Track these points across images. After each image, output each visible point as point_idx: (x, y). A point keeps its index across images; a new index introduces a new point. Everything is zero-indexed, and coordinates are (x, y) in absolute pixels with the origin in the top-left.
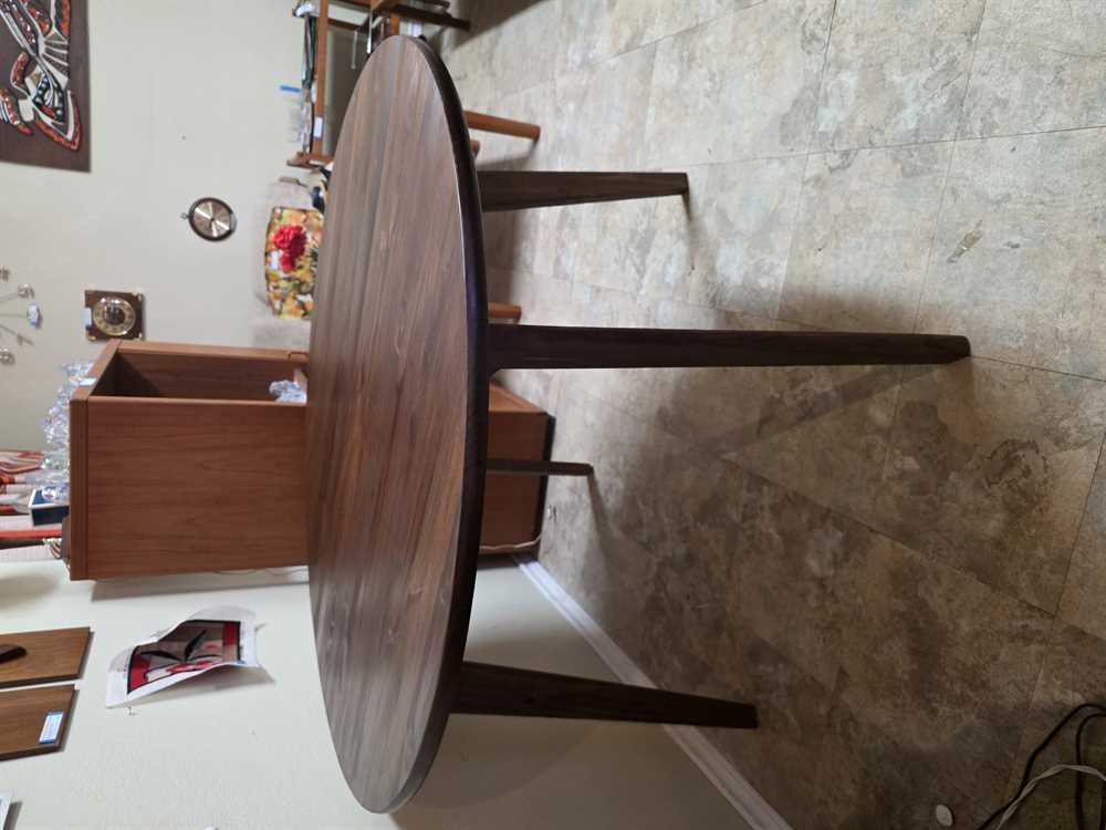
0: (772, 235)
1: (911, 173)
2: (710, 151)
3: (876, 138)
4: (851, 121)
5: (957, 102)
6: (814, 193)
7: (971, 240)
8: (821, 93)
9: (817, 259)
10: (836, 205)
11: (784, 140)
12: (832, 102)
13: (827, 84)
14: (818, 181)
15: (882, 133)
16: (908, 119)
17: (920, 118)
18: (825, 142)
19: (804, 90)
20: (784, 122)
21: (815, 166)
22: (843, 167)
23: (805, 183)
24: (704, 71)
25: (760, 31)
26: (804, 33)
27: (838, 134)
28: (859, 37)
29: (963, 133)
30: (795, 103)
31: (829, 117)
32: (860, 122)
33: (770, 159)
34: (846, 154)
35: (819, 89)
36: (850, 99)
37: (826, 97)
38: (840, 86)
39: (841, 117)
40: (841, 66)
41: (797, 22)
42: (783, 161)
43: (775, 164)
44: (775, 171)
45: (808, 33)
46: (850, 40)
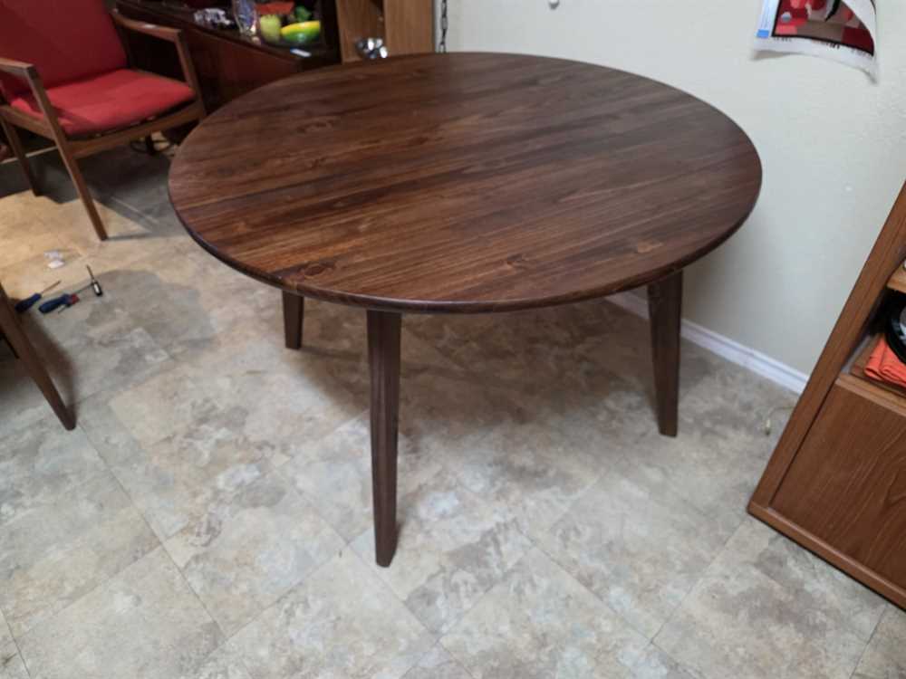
0: (337, 449)
1: (245, 413)
2: (340, 554)
3: (240, 441)
4: (241, 460)
5: (203, 420)
6: (293, 447)
7: (251, 373)
8: (239, 492)
9: (320, 416)
10: (287, 431)
11: (281, 493)
12: (238, 480)
13: (231, 493)
14: (284, 449)
15: (237, 440)
16: (222, 433)
17: (218, 428)
18: (262, 465)
19: (244, 507)
20: (272, 504)
21: (278, 460)
22: (266, 443)
23: (292, 456)
24: (292, 633)
25: (227, 589)
26: (210, 540)
27: (253, 461)
28: (195, 495)
29: (214, 408)
30: (255, 505)
31: (248, 474)
32: (238, 455)
33: (301, 492)
34: (260, 448)
35: (237, 496)
36: (230, 471)
37: (239, 486)
38: (227, 484)
39: (242, 467)
40: (217, 492)
41: (206, 555)
42: (294, 482)
43: (300, 485)
44: (304, 482)
45: (209, 536)
46: (199, 500)
